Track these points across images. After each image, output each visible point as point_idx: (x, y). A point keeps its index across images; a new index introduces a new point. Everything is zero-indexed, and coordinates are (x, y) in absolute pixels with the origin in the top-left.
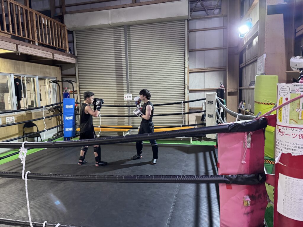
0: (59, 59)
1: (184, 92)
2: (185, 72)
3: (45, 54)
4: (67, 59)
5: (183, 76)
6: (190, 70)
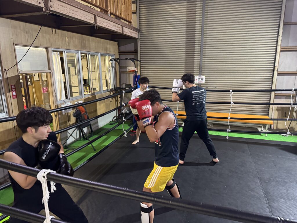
0: (127, 33)
1: (271, 75)
2: (276, 51)
3: (116, 28)
4: (132, 33)
5: (273, 56)
6: (281, 48)
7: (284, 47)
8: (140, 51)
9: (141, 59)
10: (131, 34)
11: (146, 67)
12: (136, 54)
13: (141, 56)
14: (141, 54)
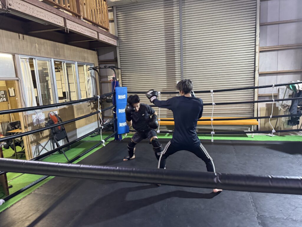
0: (103, 39)
1: (253, 76)
2: (255, 52)
3: (90, 33)
5: (253, 56)
6: (260, 48)
7: (263, 48)
8: (120, 59)
9: (121, 67)
10: (109, 41)
11: (127, 75)
12: (116, 63)
13: (121, 64)
14: (121, 62)
